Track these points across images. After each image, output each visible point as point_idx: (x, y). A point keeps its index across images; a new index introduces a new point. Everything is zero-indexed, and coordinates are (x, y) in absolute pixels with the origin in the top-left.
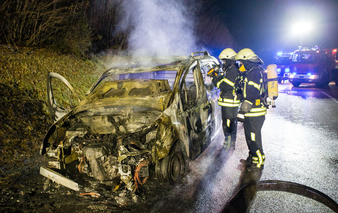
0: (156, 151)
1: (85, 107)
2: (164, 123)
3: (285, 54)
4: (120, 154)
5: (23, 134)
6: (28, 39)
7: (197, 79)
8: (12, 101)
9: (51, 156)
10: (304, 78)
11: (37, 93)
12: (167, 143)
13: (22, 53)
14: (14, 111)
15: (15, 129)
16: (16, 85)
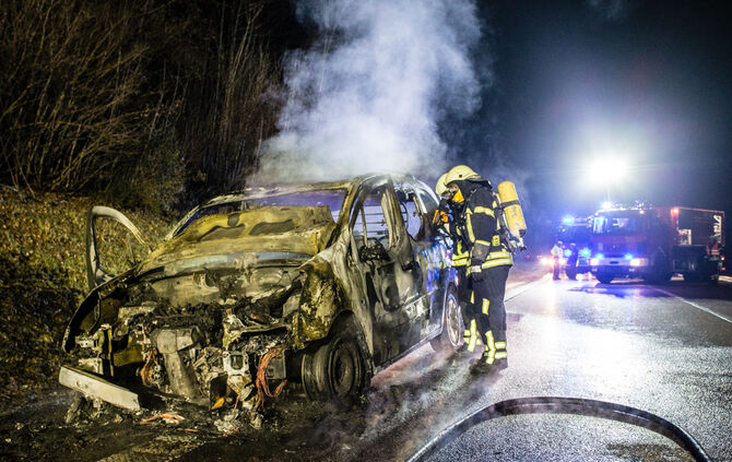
0: (300, 324)
1: (160, 260)
2: (317, 273)
3: (579, 220)
4: (226, 330)
5: (31, 348)
6: (55, 177)
7: (389, 212)
8: (14, 288)
9: (85, 346)
10: (620, 264)
11: (67, 276)
12: (324, 311)
13: (42, 203)
14: (17, 306)
15: (14, 339)
16: (24, 259)
